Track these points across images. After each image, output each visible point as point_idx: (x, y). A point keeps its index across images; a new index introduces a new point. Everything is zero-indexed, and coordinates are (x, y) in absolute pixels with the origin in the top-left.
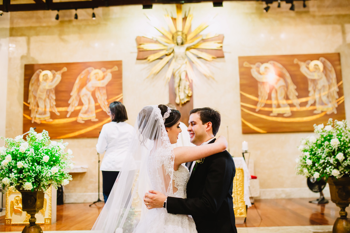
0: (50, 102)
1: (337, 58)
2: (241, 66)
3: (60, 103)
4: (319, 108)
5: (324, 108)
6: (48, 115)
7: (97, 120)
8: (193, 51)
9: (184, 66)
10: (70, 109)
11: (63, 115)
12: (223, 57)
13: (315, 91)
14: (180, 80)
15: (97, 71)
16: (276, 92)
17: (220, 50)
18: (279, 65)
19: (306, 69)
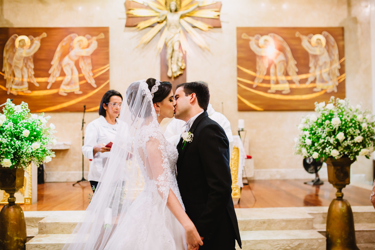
0: (28, 72)
1: (341, 32)
2: (239, 38)
3: (39, 72)
4: (319, 85)
5: (324, 86)
6: (26, 85)
7: (81, 92)
8: (187, 19)
9: (177, 36)
10: (51, 80)
11: (43, 86)
12: (220, 27)
13: (315, 67)
14: (173, 50)
15: (81, 38)
16: (276, 67)
17: (217, 19)
18: (280, 38)
19: (308, 44)
